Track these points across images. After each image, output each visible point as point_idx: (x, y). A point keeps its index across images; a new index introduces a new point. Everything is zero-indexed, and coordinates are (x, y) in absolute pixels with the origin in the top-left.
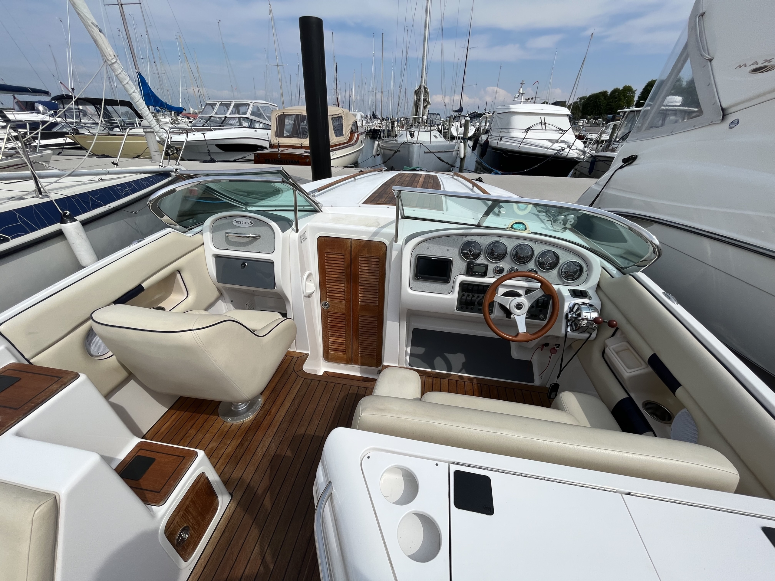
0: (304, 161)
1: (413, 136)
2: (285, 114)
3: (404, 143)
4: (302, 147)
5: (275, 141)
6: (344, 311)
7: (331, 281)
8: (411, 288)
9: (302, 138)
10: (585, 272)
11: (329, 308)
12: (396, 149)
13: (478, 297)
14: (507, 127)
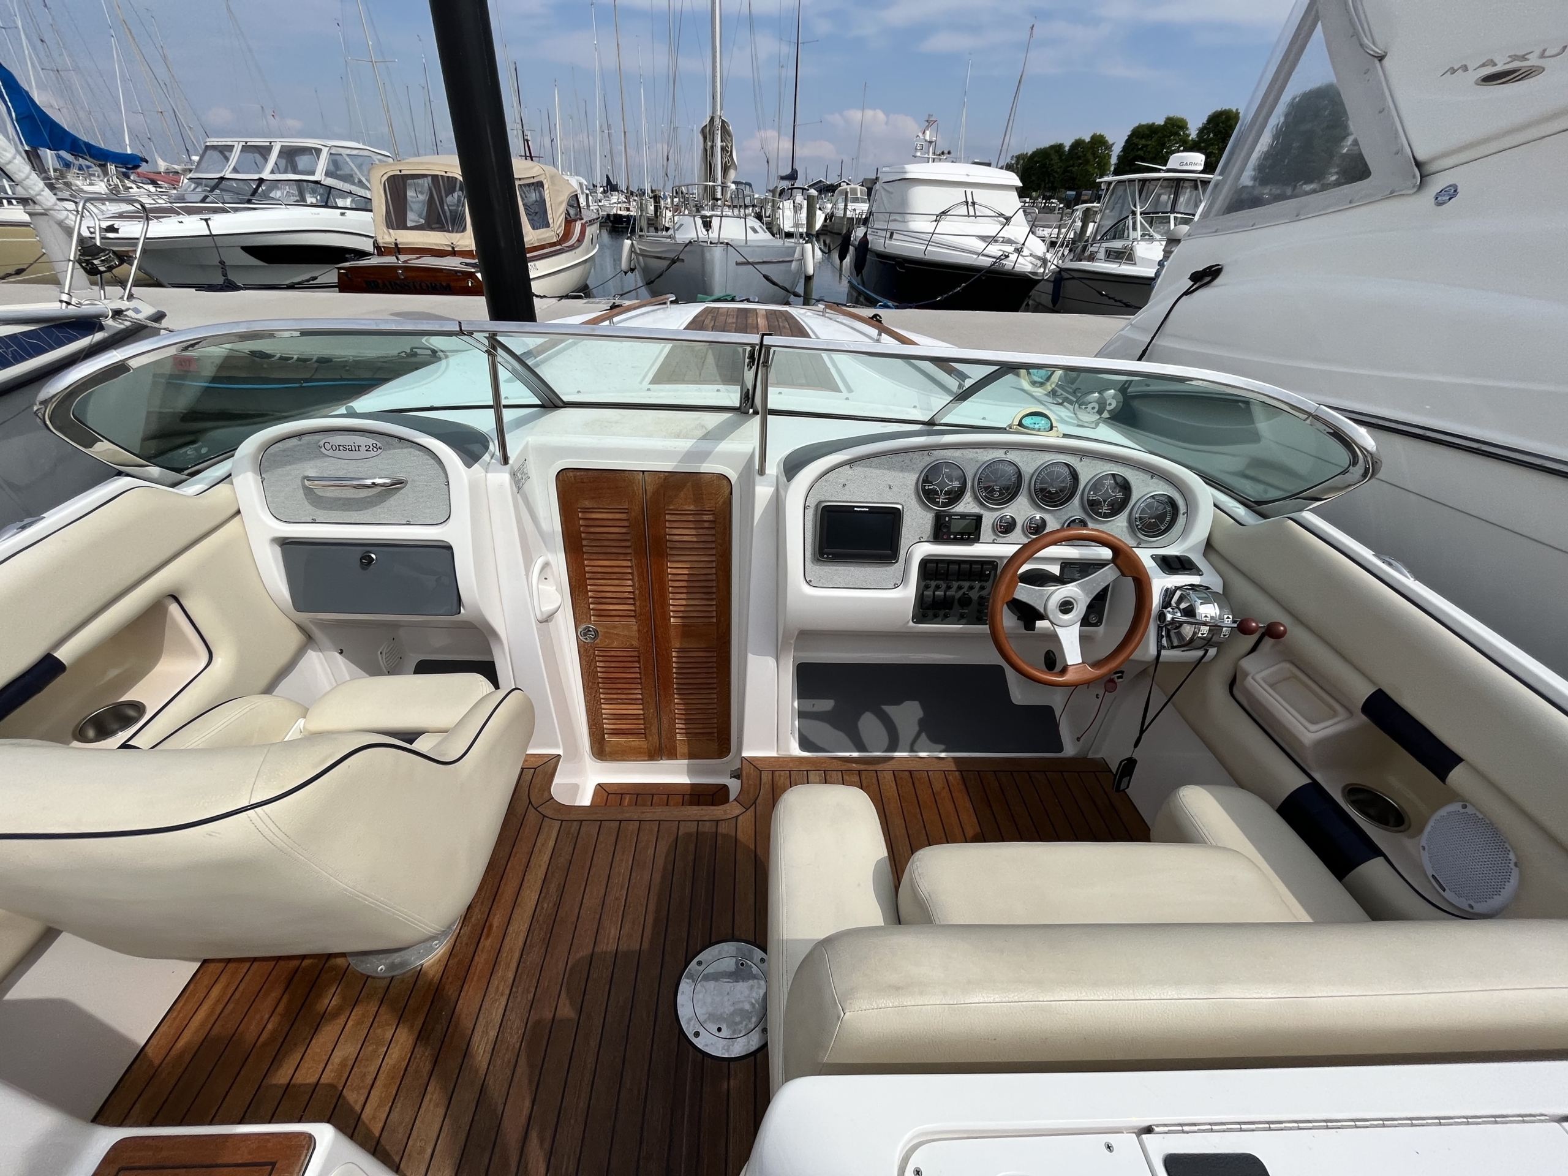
0: (463, 284)
1: (710, 227)
2: (403, 172)
3: (690, 242)
4: (454, 253)
5: (388, 237)
6: (635, 643)
7: (599, 576)
8: (808, 583)
9: (452, 232)
10: (1181, 515)
11: (598, 641)
12: (672, 255)
13: (960, 588)
14: (902, 211)
